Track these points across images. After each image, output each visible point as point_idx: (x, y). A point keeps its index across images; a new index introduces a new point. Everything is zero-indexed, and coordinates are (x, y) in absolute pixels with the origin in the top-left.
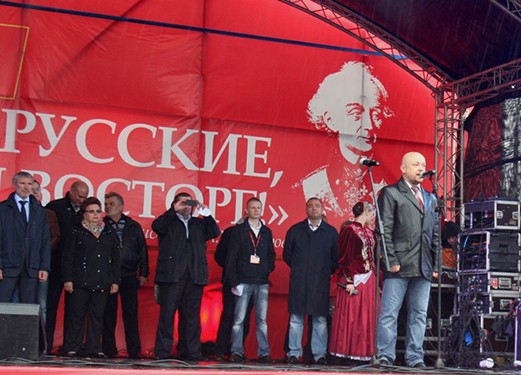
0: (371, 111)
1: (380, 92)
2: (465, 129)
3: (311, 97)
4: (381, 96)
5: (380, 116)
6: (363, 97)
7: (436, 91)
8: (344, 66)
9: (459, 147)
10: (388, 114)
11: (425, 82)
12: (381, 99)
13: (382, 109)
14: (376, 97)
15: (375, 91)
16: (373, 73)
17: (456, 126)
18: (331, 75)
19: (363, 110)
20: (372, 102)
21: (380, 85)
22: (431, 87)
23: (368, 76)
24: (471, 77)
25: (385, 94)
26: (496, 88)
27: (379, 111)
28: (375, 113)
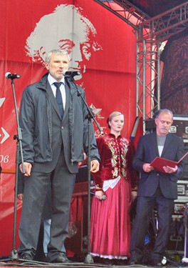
0: (82, 46)
1: (90, 29)
2: (161, 60)
3: (29, 35)
4: (91, 33)
5: (90, 50)
6: (73, 34)
7: (136, 27)
8: (57, 8)
9: (156, 75)
10: (96, 48)
11: (126, 20)
12: (90, 35)
13: (91, 44)
14: (86, 34)
15: (85, 28)
16: (83, 13)
17: (153, 57)
18: (46, 16)
19: (73, 45)
20: (83, 38)
21: (89, 23)
22: (132, 24)
23: (78, 16)
24: (163, 14)
25: (94, 31)
26: (182, 22)
27: (89, 45)
28: (84, 47)
